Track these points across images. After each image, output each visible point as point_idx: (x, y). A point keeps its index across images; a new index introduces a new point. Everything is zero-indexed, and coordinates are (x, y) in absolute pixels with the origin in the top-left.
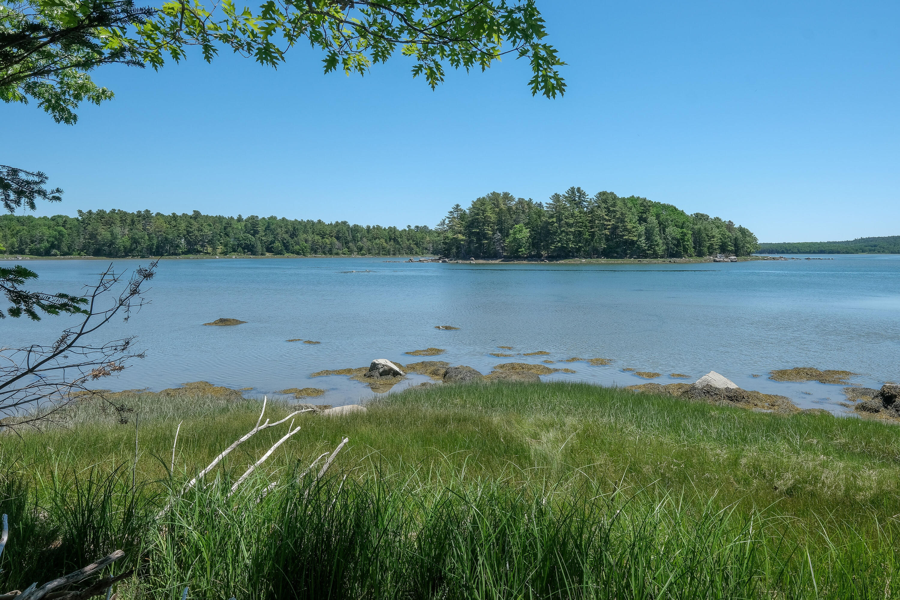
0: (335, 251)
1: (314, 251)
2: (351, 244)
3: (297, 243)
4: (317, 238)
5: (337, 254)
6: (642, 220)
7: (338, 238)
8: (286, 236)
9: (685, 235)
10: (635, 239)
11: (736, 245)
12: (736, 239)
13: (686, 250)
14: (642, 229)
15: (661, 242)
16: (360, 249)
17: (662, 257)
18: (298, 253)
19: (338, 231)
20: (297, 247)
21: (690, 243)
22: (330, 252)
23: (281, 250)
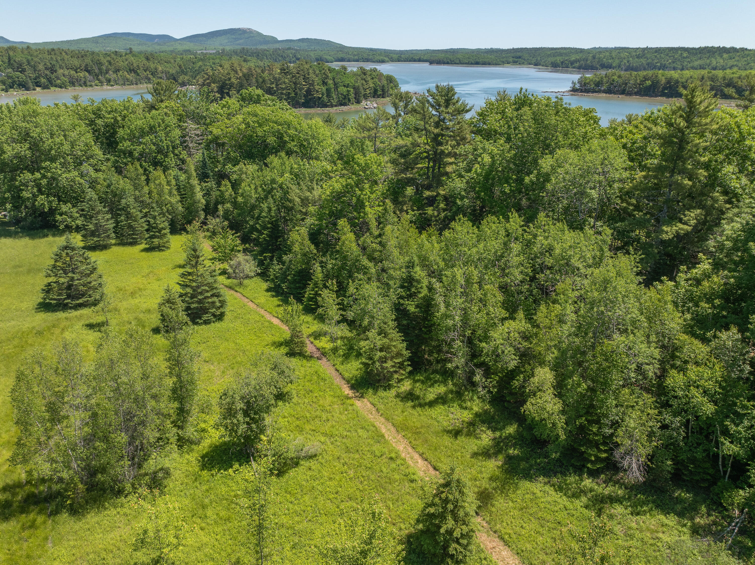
0: (88, 83)
1: (73, 84)
2: (100, 77)
3: (58, 78)
4: (73, 72)
5: (91, 86)
6: (324, 83)
7: (88, 71)
8: (48, 72)
9: (348, 91)
10: (320, 96)
11: (383, 90)
12: (383, 86)
13: (349, 100)
14: (324, 89)
15: (335, 97)
16: (109, 81)
17: (336, 106)
18: (61, 87)
19: (87, 65)
20: (59, 82)
21: (352, 96)
22: (85, 84)
23: (48, 85)
